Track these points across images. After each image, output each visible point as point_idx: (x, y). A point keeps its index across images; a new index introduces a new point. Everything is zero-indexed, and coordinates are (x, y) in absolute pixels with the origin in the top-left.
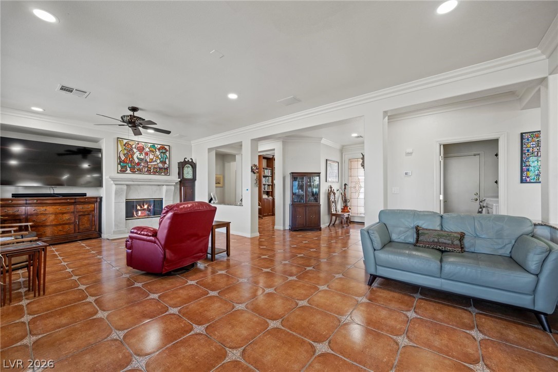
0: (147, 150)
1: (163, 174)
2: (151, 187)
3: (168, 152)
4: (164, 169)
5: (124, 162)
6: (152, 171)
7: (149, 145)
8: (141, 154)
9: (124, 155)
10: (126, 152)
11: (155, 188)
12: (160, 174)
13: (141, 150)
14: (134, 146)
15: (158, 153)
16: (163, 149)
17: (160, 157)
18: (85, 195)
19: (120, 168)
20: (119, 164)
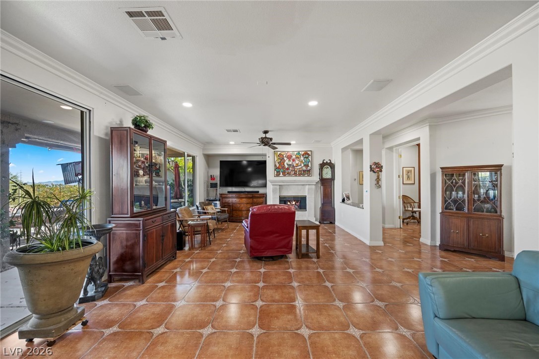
0: (294, 157)
1: (306, 175)
2: (296, 186)
3: (310, 157)
4: (307, 171)
5: (278, 168)
6: (298, 174)
7: (296, 153)
8: (289, 161)
9: (278, 163)
10: (279, 160)
11: (300, 187)
12: (304, 175)
13: (289, 157)
14: (284, 156)
15: (302, 158)
16: (307, 154)
17: (303, 161)
18: (258, 192)
19: (276, 173)
20: (275, 170)
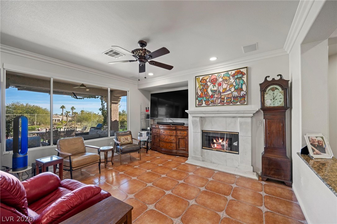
0: (221, 80)
1: (238, 103)
2: (224, 119)
3: (245, 76)
4: (240, 97)
5: (200, 96)
6: (225, 102)
7: (222, 74)
8: (214, 85)
9: (200, 90)
10: (202, 87)
12: (235, 104)
13: (214, 81)
14: (208, 80)
15: (232, 80)
16: (239, 74)
17: (234, 84)
19: (197, 103)
20: (197, 99)
